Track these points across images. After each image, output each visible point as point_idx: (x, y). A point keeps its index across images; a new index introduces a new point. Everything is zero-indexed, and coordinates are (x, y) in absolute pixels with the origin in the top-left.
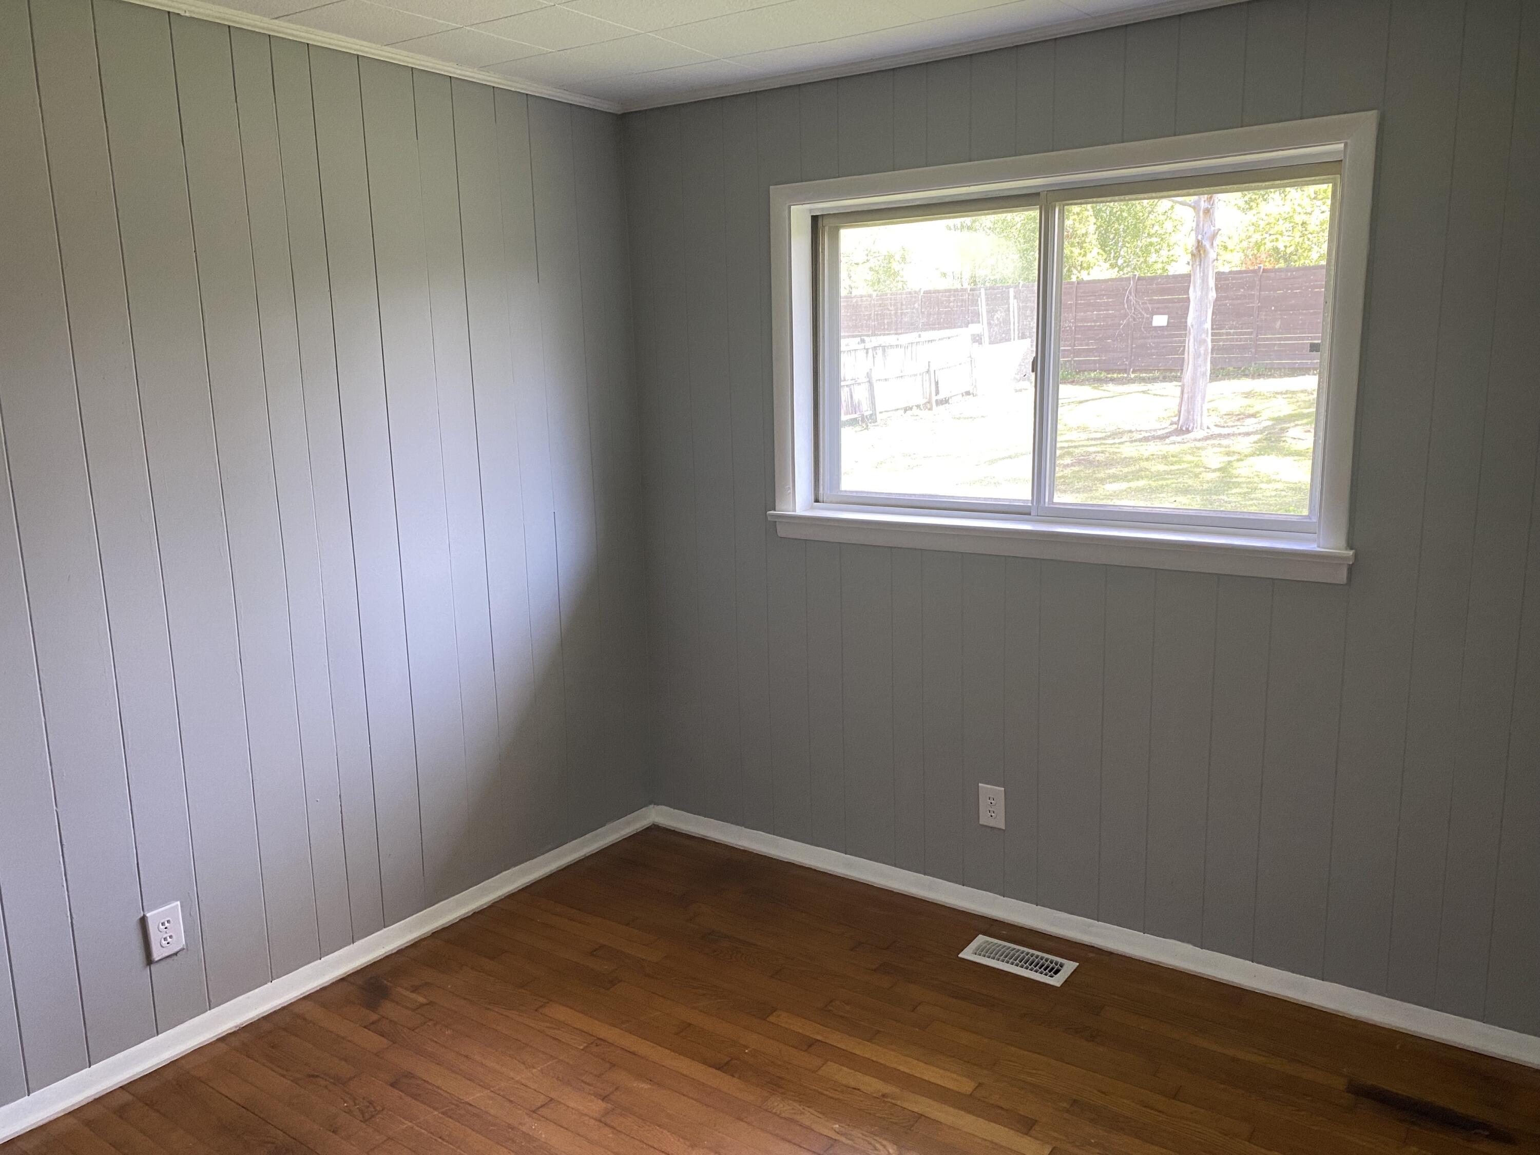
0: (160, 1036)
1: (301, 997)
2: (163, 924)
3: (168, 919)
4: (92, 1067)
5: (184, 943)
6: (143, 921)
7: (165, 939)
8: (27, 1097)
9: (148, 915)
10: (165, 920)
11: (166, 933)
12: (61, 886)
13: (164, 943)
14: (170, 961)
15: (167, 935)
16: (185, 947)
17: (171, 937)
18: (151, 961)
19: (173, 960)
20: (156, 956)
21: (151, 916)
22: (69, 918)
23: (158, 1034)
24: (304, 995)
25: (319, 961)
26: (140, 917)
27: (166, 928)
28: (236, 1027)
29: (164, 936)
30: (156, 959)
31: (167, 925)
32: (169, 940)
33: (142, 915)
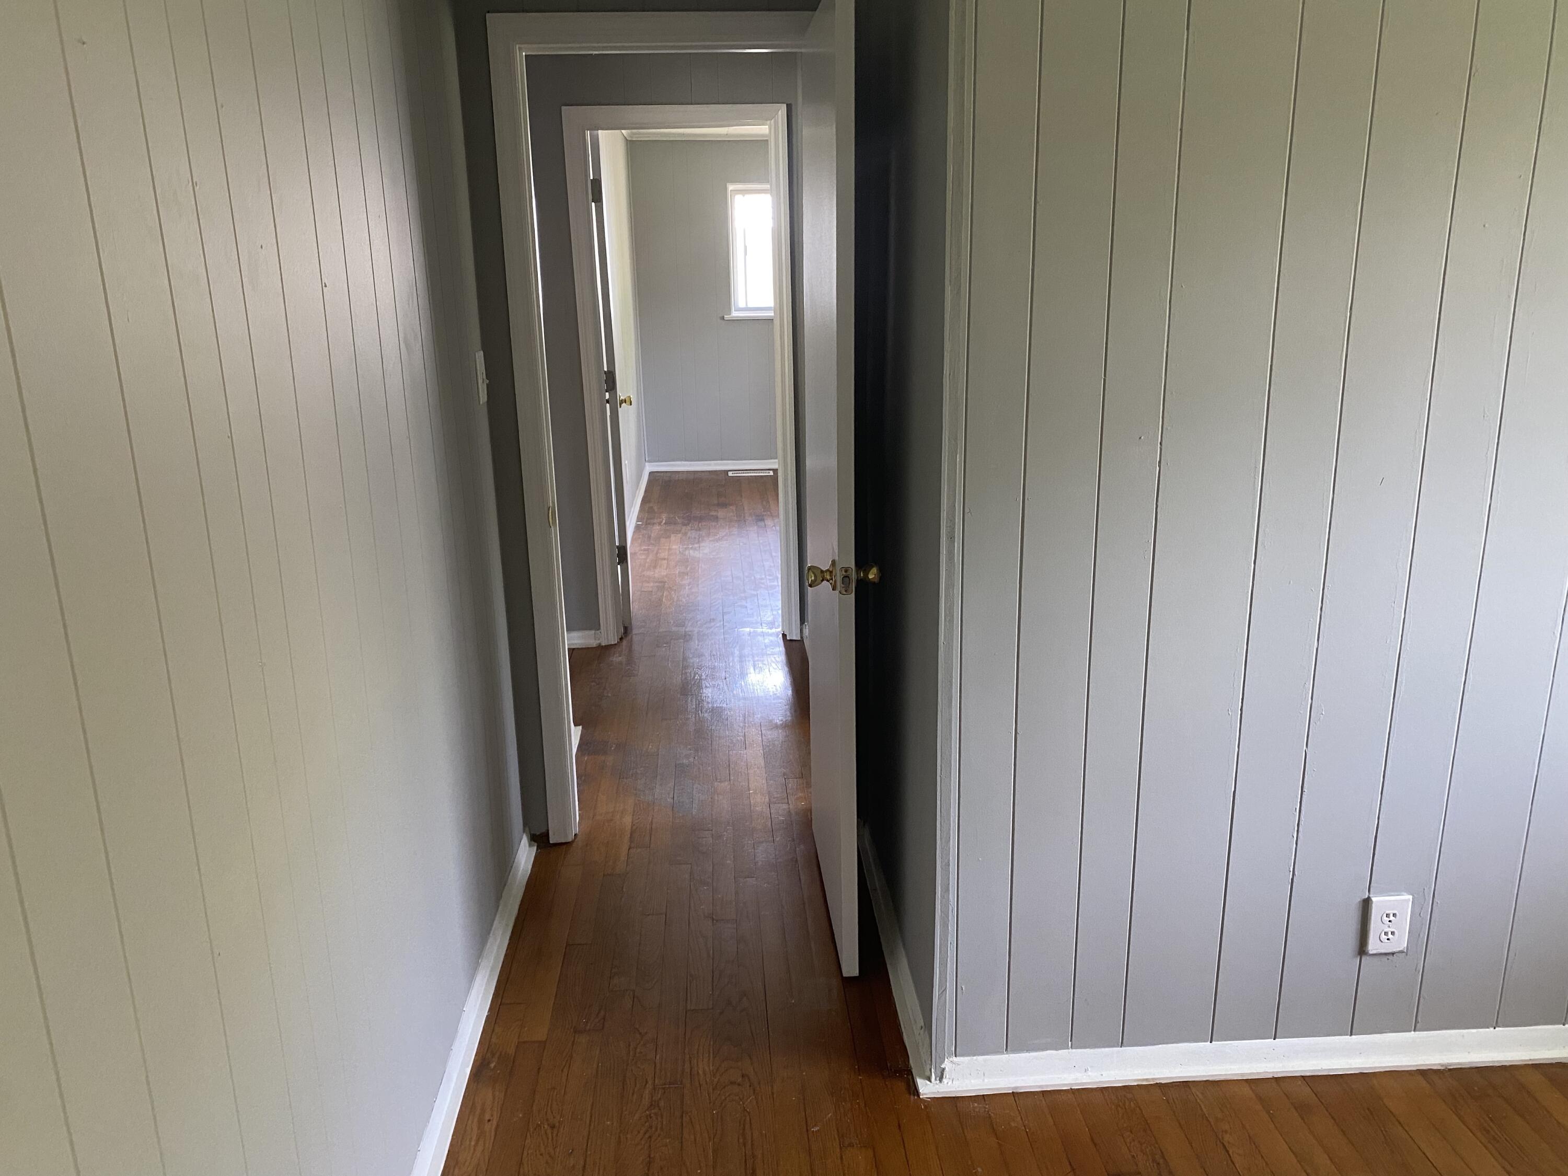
0: (1353, 1037)
1: (1530, 1063)
2: (1388, 916)
3: (1395, 912)
4: (1277, 1040)
5: (1406, 945)
6: (1366, 904)
7: (1386, 934)
8: (1209, 1043)
9: (1374, 899)
10: (1391, 912)
11: (1389, 927)
12: (1291, 837)
13: (1384, 937)
14: (1384, 959)
15: (1389, 930)
16: (1405, 951)
17: (1393, 933)
18: (1364, 951)
19: (1388, 959)
20: (1373, 946)
21: (1377, 902)
22: (1291, 873)
23: (1351, 1035)
24: (1533, 1063)
25: (1562, 1026)
26: (1364, 898)
27: (1390, 921)
28: (1442, 1065)
29: (1386, 930)
30: (1371, 952)
31: (1392, 918)
32: (1390, 936)
33: (1367, 897)
